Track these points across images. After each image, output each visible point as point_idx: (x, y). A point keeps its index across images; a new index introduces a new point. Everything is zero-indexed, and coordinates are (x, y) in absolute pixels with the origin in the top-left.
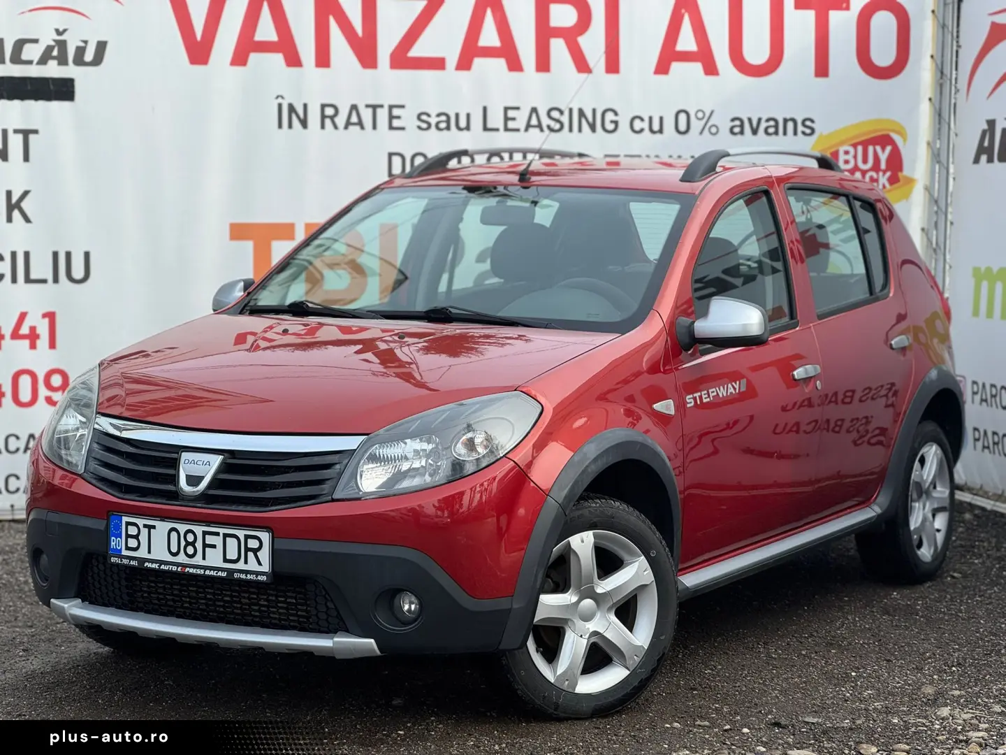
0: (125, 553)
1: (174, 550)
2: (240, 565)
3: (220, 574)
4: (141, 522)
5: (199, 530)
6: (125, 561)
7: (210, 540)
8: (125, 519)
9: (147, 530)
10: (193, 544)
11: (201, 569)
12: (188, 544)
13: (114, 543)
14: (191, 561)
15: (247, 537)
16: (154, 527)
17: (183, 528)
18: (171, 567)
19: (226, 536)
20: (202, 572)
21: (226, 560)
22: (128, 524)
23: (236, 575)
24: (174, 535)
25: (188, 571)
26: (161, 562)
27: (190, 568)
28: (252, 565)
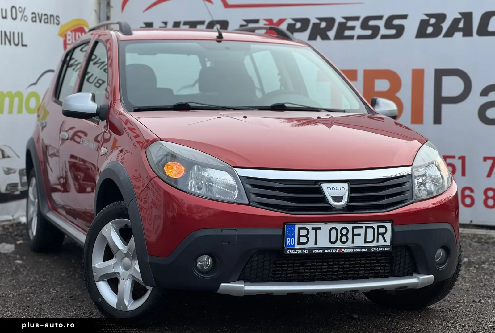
0: (297, 246)
1: (333, 239)
2: (375, 244)
3: (363, 250)
4: (309, 227)
5: (350, 226)
6: (298, 251)
7: (357, 231)
8: (297, 226)
9: (314, 231)
10: (346, 235)
11: (351, 249)
12: (342, 235)
13: (288, 241)
14: (344, 245)
15: (379, 227)
16: (320, 228)
17: (339, 227)
18: (332, 250)
19: (366, 228)
20: (352, 250)
21: (366, 242)
22: (299, 229)
23: (372, 250)
24: (334, 232)
25: (343, 251)
26: (325, 249)
27: (344, 249)
28: (381, 243)
